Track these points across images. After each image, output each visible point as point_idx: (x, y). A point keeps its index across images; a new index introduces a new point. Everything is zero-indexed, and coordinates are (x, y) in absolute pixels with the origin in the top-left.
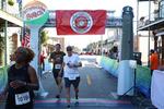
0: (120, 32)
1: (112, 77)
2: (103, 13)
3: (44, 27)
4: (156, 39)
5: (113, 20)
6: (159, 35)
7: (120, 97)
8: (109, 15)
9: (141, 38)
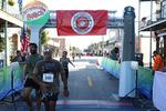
0: (122, 33)
1: (113, 79)
2: (105, 13)
3: (44, 27)
4: (158, 39)
5: (114, 20)
6: (161, 35)
7: (122, 99)
8: (111, 15)
9: (142, 39)
